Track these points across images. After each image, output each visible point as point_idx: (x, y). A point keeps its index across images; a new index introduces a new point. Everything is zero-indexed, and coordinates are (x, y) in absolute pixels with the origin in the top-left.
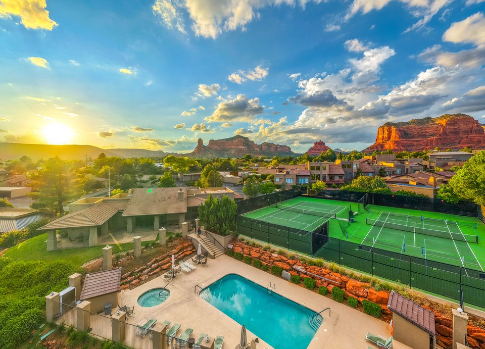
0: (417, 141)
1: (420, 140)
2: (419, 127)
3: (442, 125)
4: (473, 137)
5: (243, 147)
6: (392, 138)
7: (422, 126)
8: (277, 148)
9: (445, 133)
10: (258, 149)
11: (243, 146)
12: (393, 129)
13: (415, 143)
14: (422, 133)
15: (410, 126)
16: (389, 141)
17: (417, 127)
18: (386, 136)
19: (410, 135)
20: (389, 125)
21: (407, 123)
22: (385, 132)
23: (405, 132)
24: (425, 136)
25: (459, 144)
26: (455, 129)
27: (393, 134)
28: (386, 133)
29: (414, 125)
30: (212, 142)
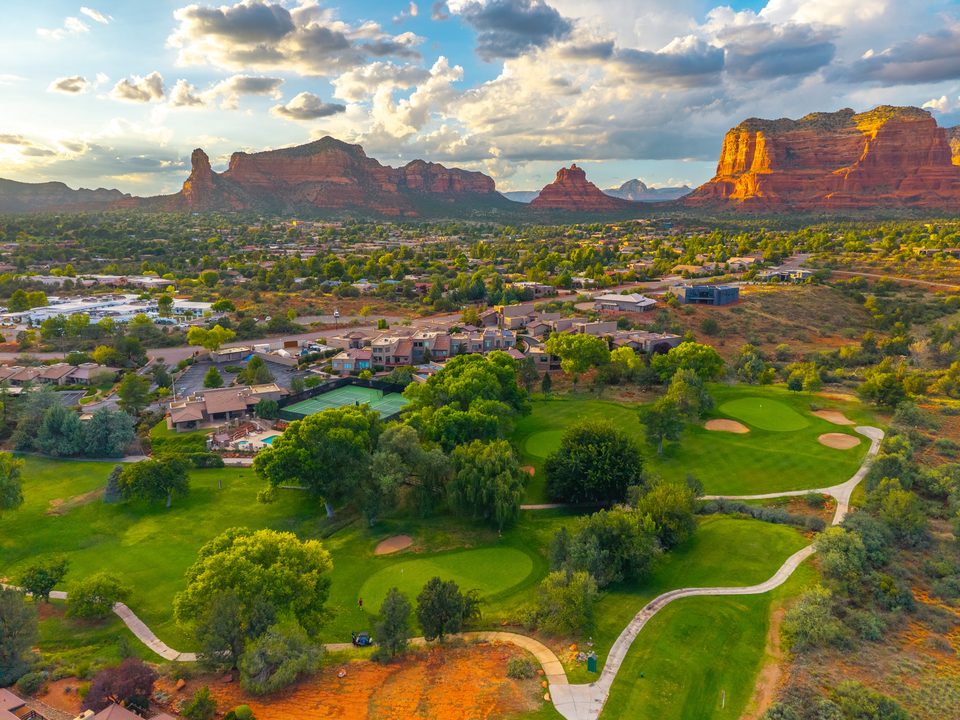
0: (810, 177)
1: (818, 175)
2: (822, 136)
3: (870, 136)
4: (928, 171)
5: (345, 180)
6: (755, 167)
7: (828, 134)
8: (451, 181)
9: (871, 158)
10: (392, 188)
11: (345, 175)
12: (760, 139)
13: (805, 182)
14: (826, 153)
15: (802, 131)
16: (746, 175)
17: (816, 138)
18: (741, 158)
19: (798, 157)
20: (753, 125)
21: (797, 124)
22: (740, 147)
23: (788, 149)
24: (832, 162)
25: (897, 188)
26: (895, 149)
27: (758, 155)
28: (743, 148)
29: (809, 132)
30: (239, 158)
